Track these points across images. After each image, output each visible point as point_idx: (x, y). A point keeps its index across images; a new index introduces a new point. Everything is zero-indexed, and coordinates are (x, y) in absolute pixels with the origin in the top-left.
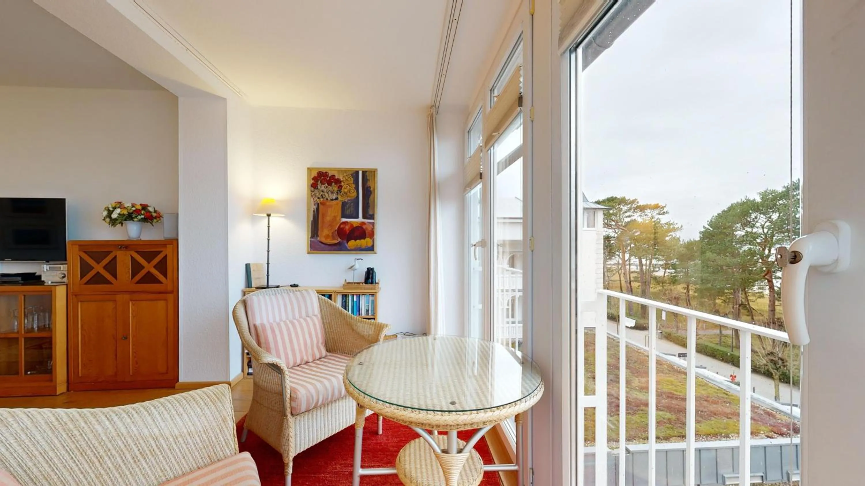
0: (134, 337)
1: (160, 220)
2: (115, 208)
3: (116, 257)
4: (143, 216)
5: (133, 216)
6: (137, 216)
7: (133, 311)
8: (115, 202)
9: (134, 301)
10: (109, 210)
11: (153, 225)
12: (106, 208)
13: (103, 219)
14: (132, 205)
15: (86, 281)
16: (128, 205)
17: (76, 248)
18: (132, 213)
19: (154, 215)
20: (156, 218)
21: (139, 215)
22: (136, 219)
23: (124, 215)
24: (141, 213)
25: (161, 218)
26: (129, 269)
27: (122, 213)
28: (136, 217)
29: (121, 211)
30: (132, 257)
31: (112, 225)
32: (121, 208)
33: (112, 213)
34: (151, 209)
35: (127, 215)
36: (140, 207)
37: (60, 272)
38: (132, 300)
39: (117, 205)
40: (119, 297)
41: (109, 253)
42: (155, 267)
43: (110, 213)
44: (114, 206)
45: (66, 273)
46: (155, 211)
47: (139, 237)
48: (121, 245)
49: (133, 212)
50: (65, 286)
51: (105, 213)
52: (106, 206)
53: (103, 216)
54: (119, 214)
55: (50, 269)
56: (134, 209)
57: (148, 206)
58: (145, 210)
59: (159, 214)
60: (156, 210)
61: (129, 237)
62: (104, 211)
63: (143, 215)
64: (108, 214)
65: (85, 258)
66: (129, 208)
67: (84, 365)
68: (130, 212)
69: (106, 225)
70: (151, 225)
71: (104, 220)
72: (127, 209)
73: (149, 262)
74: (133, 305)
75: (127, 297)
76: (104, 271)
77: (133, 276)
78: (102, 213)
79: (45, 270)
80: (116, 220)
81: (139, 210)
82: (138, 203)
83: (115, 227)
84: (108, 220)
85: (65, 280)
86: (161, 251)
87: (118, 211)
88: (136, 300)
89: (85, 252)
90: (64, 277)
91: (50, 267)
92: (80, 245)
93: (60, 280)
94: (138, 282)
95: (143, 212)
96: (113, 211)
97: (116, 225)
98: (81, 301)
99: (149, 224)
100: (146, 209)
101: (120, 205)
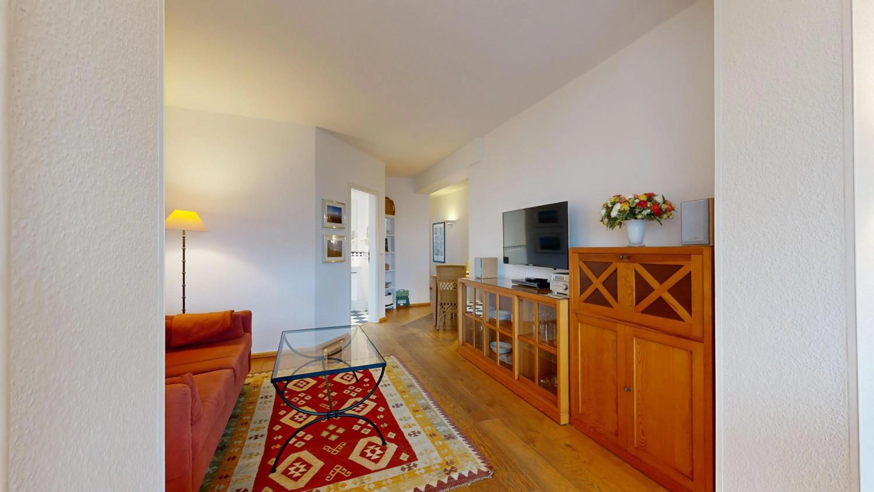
0: (638, 391)
1: (671, 214)
2: (614, 204)
3: (616, 270)
4: (649, 211)
5: (636, 212)
6: (642, 211)
7: (638, 353)
8: (614, 196)
9: (640, 338)
10: (607, 208)
11: (661, 224)
12: (604, 205)
13: (601, 219)
14: (634, 197)
15: (585, 298)
16: (629, 196)
17: (576, 256)
18: (635, 208)
19: (664, 207)
20: (667, 211)
21: (644, 209)
22: (640, 216)
23: (624, 211)
24: (647, 206)
25: (673, 212)
26: (633, 290)
27: (622, 209)
28: (640, 212)
29: (621, 207)
30: (636, 272)
31: (610, 227)
32: (621, 203)
33: (611, 210)
34: (659, 199)
35: (629, 210)
36: (644, 198)
37: (563, 283)
38: (636, 337)
39: (615, 199)
40: (620, 327)
41: (609, 264)
42: (670, 291)
43: (609, 210)
44: (612, 201)
45: (568, 284)
46: (665, 202)
47: (642, 242)
48: (623, 254)
49: (636, 206)
50: (567, 301)
51: (604, 212)
52: (604, 203)
53: (601, 216)
54: (620, 211)
55: (556, 279)
56: (637, 201)
57: (654, 195)
58: (651, 201)
59: (670, 205)
60: (666, 199)
61: (629, 242)
62: (602, 209)
63: (649, 208)
64: (606, 212)
65: (584, 270)
66: (630, 201)
67: (584, 402)
68: (633, 206)
69: (603, 227)
70: (659, 223)
71: (602, 221)
72: (628, 202)
73: (661, 282)
74: (638, 344)
75: (628, 329)
76: (603, 288)
77: (638, 300)
78: (600, 212)
79: (552, 279)
80: (615, 219)
81: (643, 201)
82: (641, 194)
83: (613, 229)
84: (606, 220)
85: (567, 292)
86: (681, 266)
87: (618, 206)
88: (642, 338)
89: (584, 262)
90: (566, 289)
91: (556, 276)
92: (580, 254)
93: (563, 292)
94: (646, 311)
95: (649, 204)
96: (612, 208)
97: (615, 226)
98: (581, 322)
99: (656, 222)
100: (652, 199)
101: (619, 199)
